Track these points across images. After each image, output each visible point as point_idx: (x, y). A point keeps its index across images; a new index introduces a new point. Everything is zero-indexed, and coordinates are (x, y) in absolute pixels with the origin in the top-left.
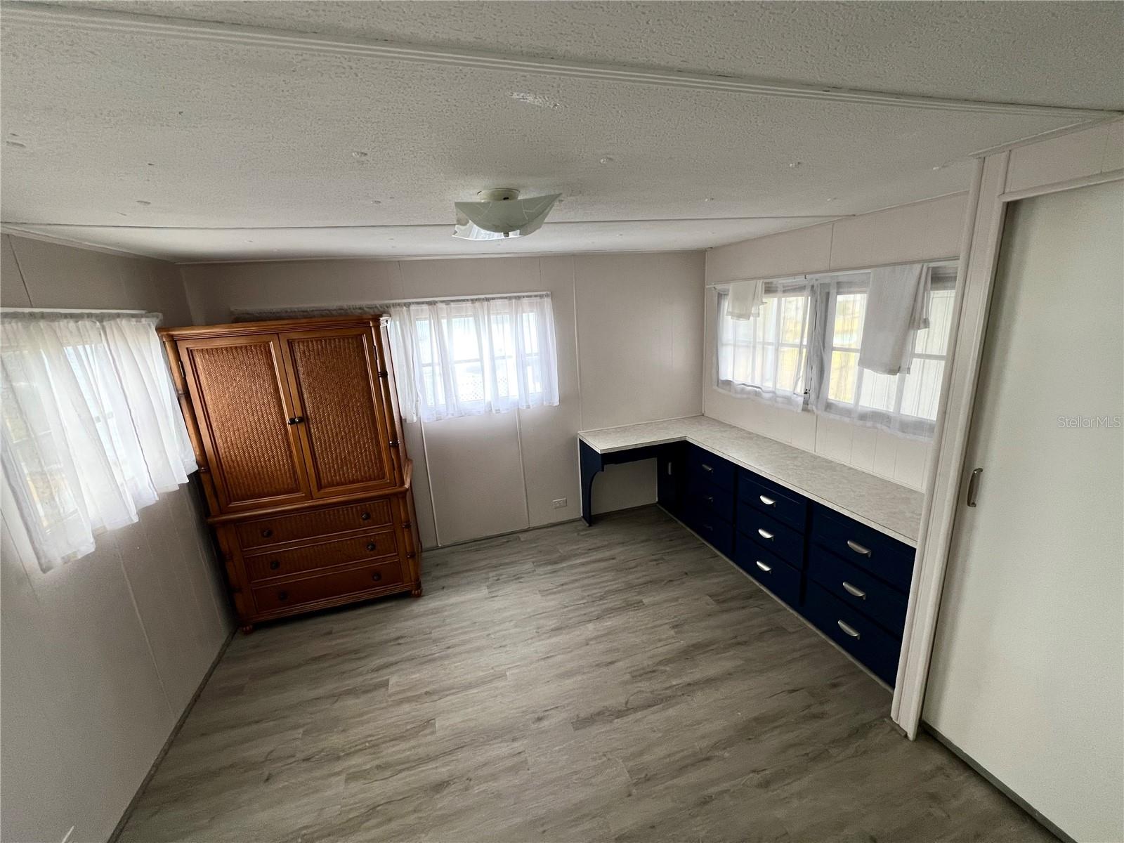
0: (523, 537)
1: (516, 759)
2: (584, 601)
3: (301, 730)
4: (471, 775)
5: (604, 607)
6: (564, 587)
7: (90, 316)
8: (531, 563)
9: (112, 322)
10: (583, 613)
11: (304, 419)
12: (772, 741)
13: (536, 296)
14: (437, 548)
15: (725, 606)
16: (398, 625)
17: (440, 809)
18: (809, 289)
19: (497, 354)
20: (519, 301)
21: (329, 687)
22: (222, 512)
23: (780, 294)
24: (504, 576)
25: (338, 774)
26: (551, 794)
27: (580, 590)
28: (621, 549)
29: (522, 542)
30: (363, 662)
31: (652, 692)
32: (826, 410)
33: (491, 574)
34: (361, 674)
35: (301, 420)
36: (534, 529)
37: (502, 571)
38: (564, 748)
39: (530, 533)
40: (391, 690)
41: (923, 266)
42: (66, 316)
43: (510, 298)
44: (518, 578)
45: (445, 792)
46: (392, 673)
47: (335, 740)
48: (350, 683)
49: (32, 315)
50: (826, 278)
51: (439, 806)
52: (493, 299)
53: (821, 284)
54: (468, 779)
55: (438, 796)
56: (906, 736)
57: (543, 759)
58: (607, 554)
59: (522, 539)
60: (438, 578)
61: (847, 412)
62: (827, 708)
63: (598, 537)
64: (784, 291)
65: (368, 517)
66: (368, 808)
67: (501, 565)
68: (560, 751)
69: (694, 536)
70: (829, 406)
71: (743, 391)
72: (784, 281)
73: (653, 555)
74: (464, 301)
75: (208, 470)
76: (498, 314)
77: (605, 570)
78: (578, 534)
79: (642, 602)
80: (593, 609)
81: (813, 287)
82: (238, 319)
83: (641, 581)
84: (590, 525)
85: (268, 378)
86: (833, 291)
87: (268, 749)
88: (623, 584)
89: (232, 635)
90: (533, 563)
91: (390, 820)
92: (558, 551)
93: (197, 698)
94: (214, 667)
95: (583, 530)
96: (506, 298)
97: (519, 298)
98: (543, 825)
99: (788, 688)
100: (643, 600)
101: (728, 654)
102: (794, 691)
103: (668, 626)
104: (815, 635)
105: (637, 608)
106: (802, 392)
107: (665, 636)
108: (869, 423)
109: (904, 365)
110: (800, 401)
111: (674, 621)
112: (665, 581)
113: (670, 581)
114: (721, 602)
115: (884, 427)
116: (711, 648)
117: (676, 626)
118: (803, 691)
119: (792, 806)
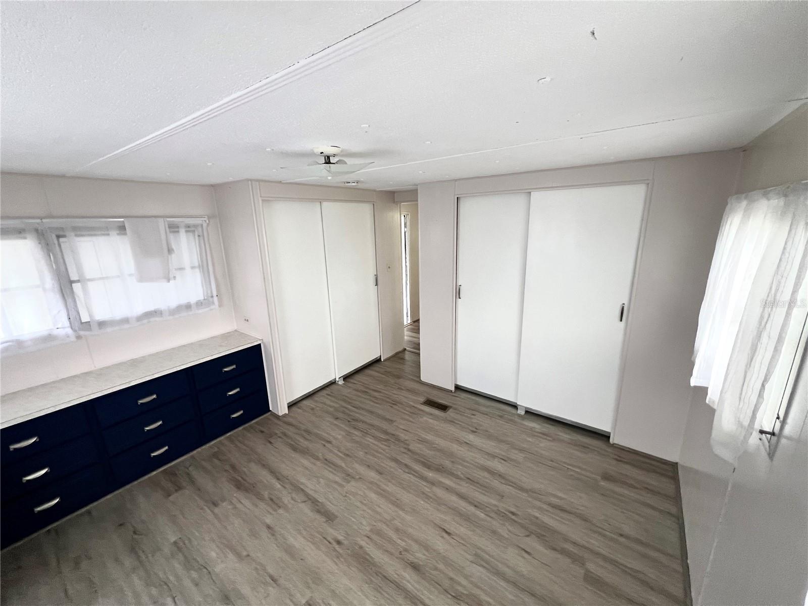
1: (373, 537)
2: (168, 600)
4: (398, 554)
5: (181, 573)
10: (193, 589)
17: (424, 555)
26: (379, 507)
38: (351, 516)
41: (164, 220)
45: (416, 561)
51: (424, 557)
54: (401, 554)
55: (421, 563)
56: (288, 413)
57: (364, 523)
61: (124, 321)
66: (459, 602)
68: (354, 517)
80: (186, 582)
86: (71, 234)
88: (134, 575)
91: (451, 579)
98: (396, 502)
99: (269, 444)
100: (172, 541)
101: (245, 469)
102: (270, 443)
103: (216, 510)
104: (220, 441)
105: (186, 542)
106: (67, 324)
107: (230, 507)
108: (145, 321)
109: (171, 276)
110: (69, 331)
111: (209, 508)
112: (136, 536)
113: (135, 533)
114: (179, 488)
115: (157, 319)
116: (240, 479)
117: (215, 504)
118: (269, 440)
119: (334, 435)
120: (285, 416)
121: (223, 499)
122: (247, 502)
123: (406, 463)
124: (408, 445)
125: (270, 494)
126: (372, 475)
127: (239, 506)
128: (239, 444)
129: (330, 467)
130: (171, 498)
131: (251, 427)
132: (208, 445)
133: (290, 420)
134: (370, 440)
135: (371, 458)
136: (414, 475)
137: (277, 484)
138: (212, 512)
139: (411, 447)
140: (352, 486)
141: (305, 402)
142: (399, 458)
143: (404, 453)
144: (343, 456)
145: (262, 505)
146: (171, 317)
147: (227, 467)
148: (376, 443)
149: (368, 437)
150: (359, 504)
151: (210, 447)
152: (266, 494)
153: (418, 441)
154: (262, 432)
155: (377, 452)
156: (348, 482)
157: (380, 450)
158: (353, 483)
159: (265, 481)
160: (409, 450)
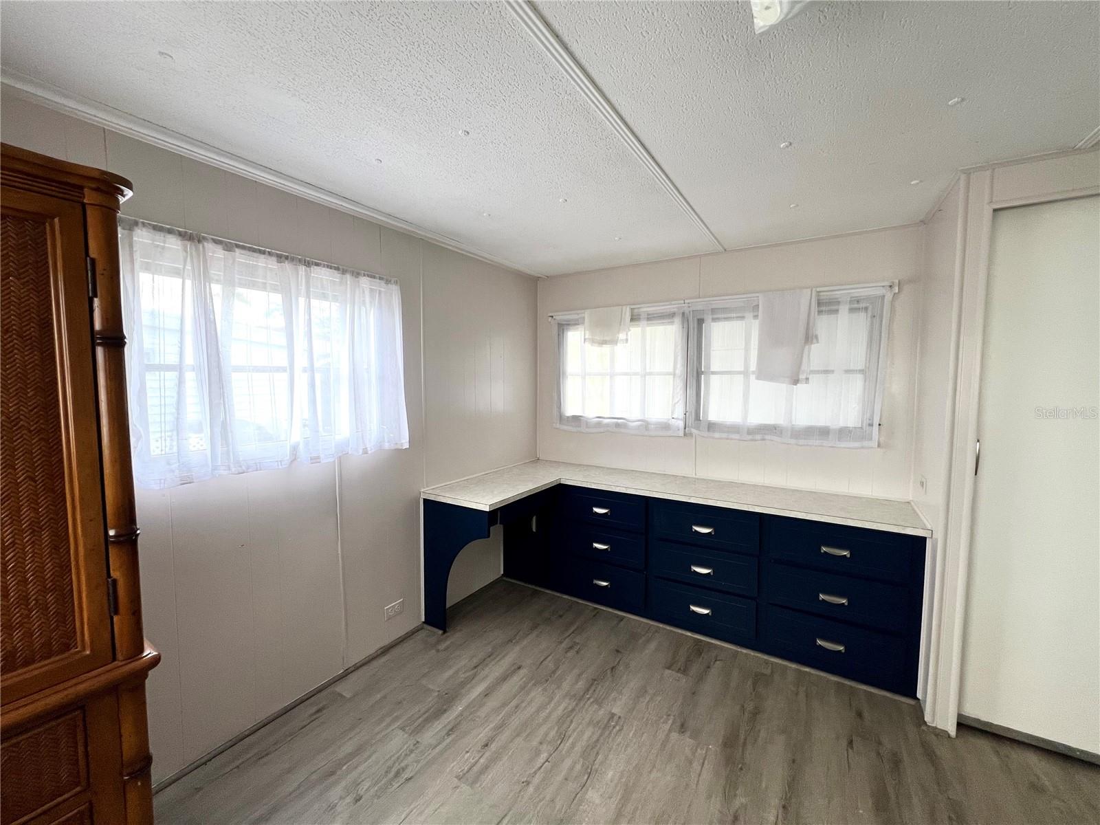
0: (345, 689)
2: (544, 756)
5: (578, 748)
6: (493, 747)
8: (400, 733)
10: (560, 778)
18: (681, 315)
23: (644, 323)
24: (366, 785)
27: (519, 740)
28: (517, 648)
29: (350, 700)
32: (709, 430)
33: (335, 793)
36: (357, 667)
37: (354, 774)
39: (353, 677)
41: (812, 291)
44: (397, 774)
50: (699, 305)
53: (693, 311)
56: (949, 736)
58: (504, 664)
59: (347, 695)
61: (734, 429)
63: (469, 644)
64: (648, 319)
67: (340, 764)
69: (578, 603)
70: (711, 426)
71: (599, 425)
72: (648, 309)
77: (524, 690)
78: (438, 651)
79: (613, 715)
80: (568, 763)
81: (683, 314)
83: (582, 684)
84: (445, 632)
86: (708, 318)
88: (567, 700)
90: (402, 729)
92: (429, 690)
95: (438, 642)
99: (844, 743)
100: (613, 711)
101: (763, 734)
102: (850, 743)
103: (675, 736)
104: (786, 667)
105: (618, 728)
106: (682, 416)
107: (687, 751)
108: (758, 437)
109: (802, 377)
110: (681, 424)
111: (674, 723)
112: (609, 672)
113: (612, 668)
114: (684, 671)
115: (775, 438)
116: (742, 737)
117: (683, 728)
118: (854, 738)
120: (941, 734)
121: (695, 735)
122: (707, 775)
125: (744, 807)
127: (696, 765)
128: (802, 696)
130: (668, 672)
131: (853, 691)
132: (766, 657)
133: (943, 751)
137: (774, 812)
138: (670, 731)
141: (1032, 759)
145: (716, 804)
146: (793, 441)
147: (750, 706)
151: (767, 662)
152: (740, 800)
154: (860, 715)
159: (764, 785)
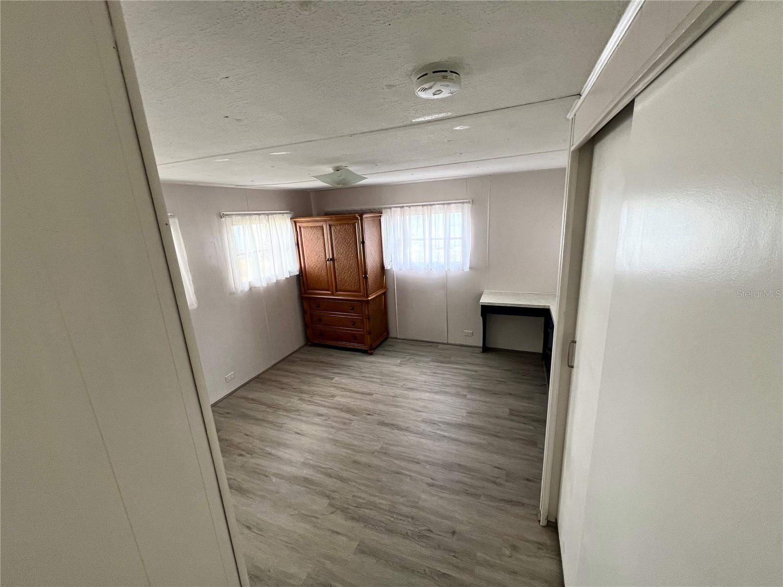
1: (348, 421)
2: (438, 384)
3: (300, 380)
4: (330, 417)
5: (444, 390)
7: (264, 214)
8: (431, 359)
9: (272, 216)
11: (332, 259)
12: (457, 476)
13: (459, 203)
14: (397, 338)
15: (513, 417)
16: (355, 362)
19: (433, 236)
20: (449, 206)
21: (317, 372)
22: (305, 294)
25: (298, 396)
26: (349, 437)
30: (332, 369)
31: (423, 430)
33: (408, 357)
34: (328, 372)
35: (331, 259)
36: (450, 344)
37: (414, 357)
38: (368, 427)
39: (446, 345)
40: (334, 381)
42: (255, 214)
43: (444, 204)
45: (319, 417)
46: (338, 376)
47: (305, 388)
48: (325, 374)
49: (245, 214)
52: (434, 204)
56: (539, 521)
58: (476, 368)
59: (438, 347)
60: (385, 350)
62: (507, 484)
63: (480, 358)
65: (353, 309)
66: (297, 409)
73: (502, 378)
74: (417, 206)
75: (302, 275)
76: (436, 213)
77: (465, 375)
79: (466, 396)
82: (326, 214)
83: (478, 387)
84: (483, 352)
85: (322, 240)
87: (288, 381)
88: (466, 385)
89: (305, 345)
91: (299, 415)
93: (283, 359)
94: (295, 352)
95: (477, 353)
96: (441, 204)
97: (449, 204)
119: (433, 498)
123: (331, 479)
124: (330, 505)
126: (363, 459)
129: (408, 457)
134: (381, 501)
135: (370, 476)
136: (322, 468)
139: (326, 501)
140: (377, 446)
142: (339, 484)
143: (335, 492)
144: (402, 471)
148: (372, 499)
149: (386, 505)
150: (365, 435)
153: (315, 515)
155: (367, 486)
156: (381, 448)
157: (362, 488)
158: (377, 448)
160: (328, 497)
